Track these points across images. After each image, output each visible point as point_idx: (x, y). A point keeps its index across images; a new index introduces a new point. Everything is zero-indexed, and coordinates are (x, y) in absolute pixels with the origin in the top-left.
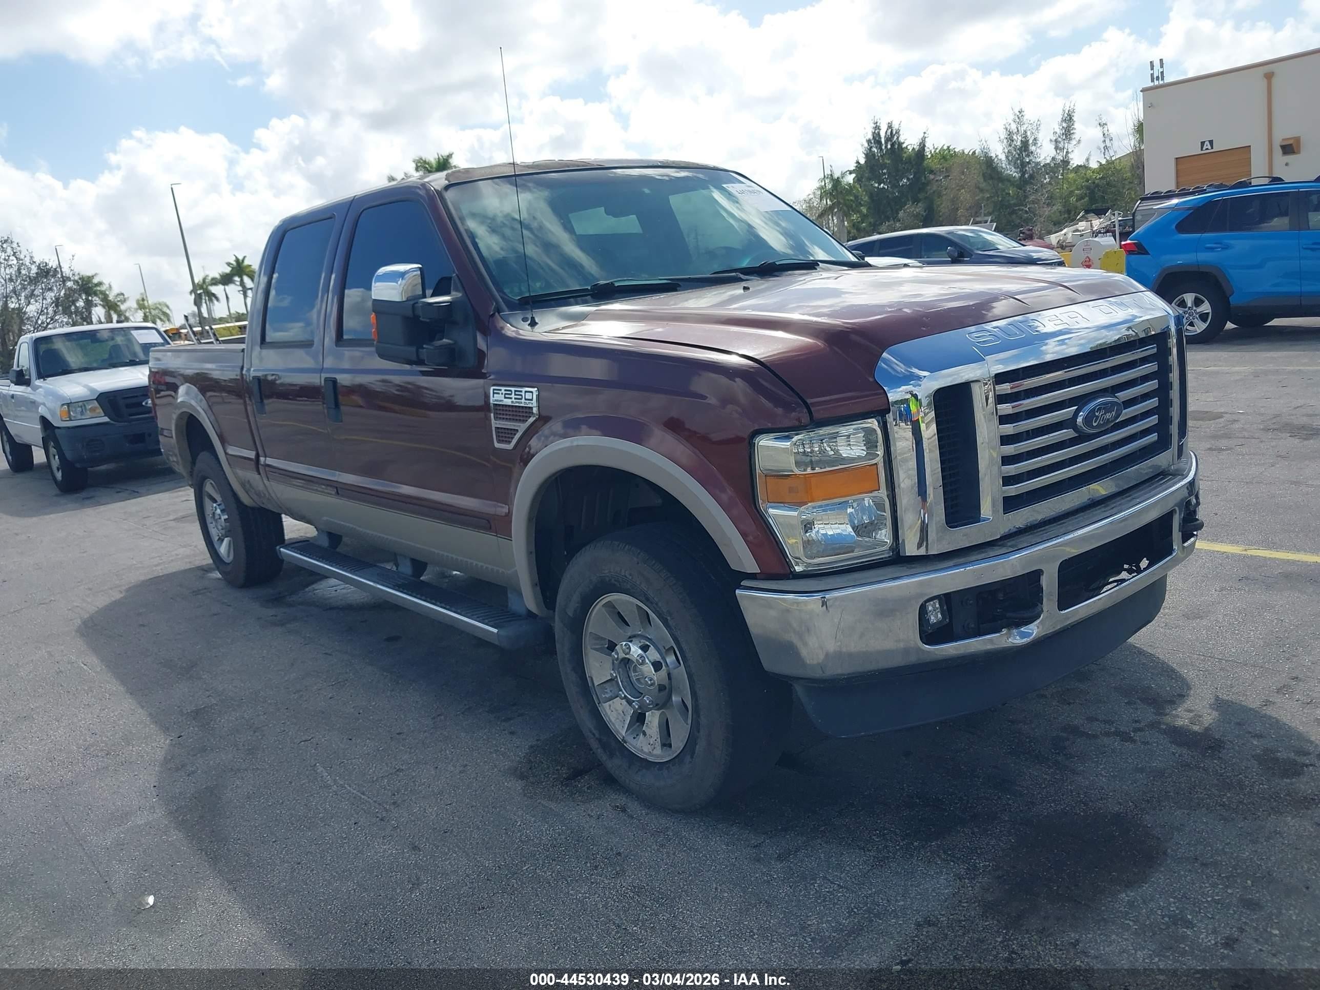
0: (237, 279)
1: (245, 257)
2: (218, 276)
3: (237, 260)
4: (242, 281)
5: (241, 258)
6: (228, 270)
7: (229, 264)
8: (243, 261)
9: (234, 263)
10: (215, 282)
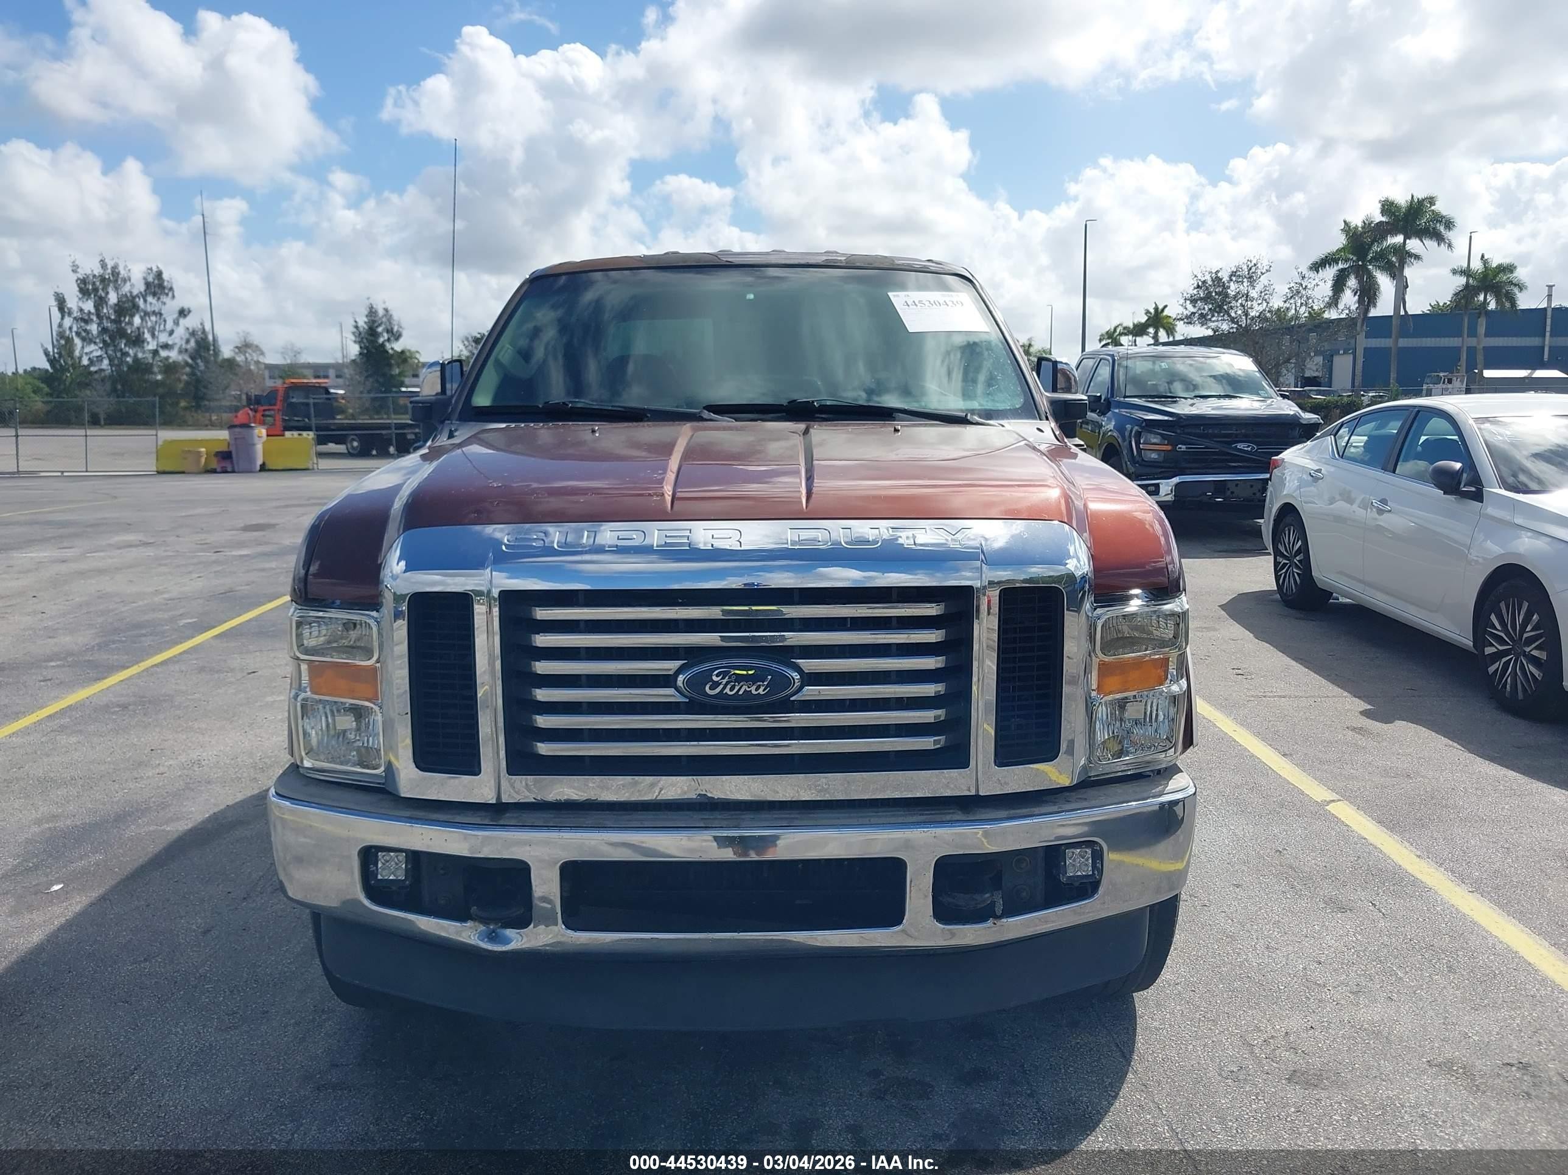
0: (1151, 330)
1: (1166, 306)
2: (1131, 326)
3: (1156, 309)
4: (1156, 333)
5: (1160, 307)
6: (1143, 319)
7: (1147, 312)
8: (1163, 310)
9: (1152, 311)
10: (1127, 331)
